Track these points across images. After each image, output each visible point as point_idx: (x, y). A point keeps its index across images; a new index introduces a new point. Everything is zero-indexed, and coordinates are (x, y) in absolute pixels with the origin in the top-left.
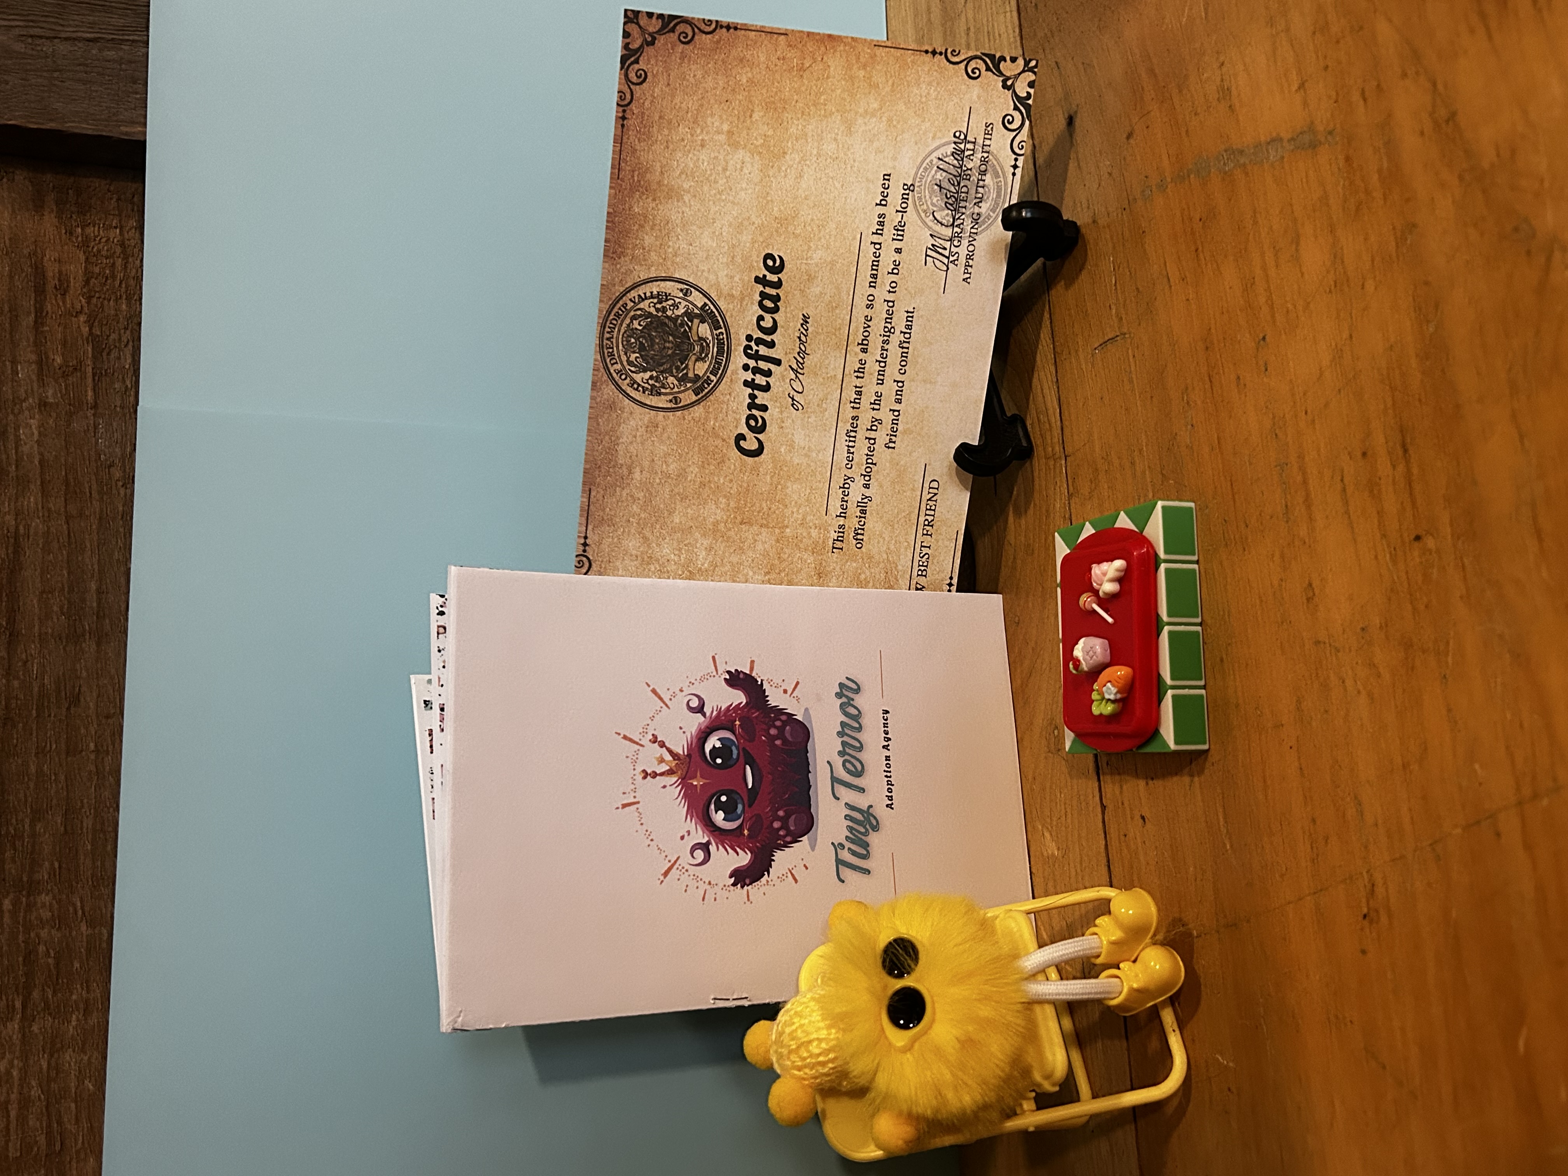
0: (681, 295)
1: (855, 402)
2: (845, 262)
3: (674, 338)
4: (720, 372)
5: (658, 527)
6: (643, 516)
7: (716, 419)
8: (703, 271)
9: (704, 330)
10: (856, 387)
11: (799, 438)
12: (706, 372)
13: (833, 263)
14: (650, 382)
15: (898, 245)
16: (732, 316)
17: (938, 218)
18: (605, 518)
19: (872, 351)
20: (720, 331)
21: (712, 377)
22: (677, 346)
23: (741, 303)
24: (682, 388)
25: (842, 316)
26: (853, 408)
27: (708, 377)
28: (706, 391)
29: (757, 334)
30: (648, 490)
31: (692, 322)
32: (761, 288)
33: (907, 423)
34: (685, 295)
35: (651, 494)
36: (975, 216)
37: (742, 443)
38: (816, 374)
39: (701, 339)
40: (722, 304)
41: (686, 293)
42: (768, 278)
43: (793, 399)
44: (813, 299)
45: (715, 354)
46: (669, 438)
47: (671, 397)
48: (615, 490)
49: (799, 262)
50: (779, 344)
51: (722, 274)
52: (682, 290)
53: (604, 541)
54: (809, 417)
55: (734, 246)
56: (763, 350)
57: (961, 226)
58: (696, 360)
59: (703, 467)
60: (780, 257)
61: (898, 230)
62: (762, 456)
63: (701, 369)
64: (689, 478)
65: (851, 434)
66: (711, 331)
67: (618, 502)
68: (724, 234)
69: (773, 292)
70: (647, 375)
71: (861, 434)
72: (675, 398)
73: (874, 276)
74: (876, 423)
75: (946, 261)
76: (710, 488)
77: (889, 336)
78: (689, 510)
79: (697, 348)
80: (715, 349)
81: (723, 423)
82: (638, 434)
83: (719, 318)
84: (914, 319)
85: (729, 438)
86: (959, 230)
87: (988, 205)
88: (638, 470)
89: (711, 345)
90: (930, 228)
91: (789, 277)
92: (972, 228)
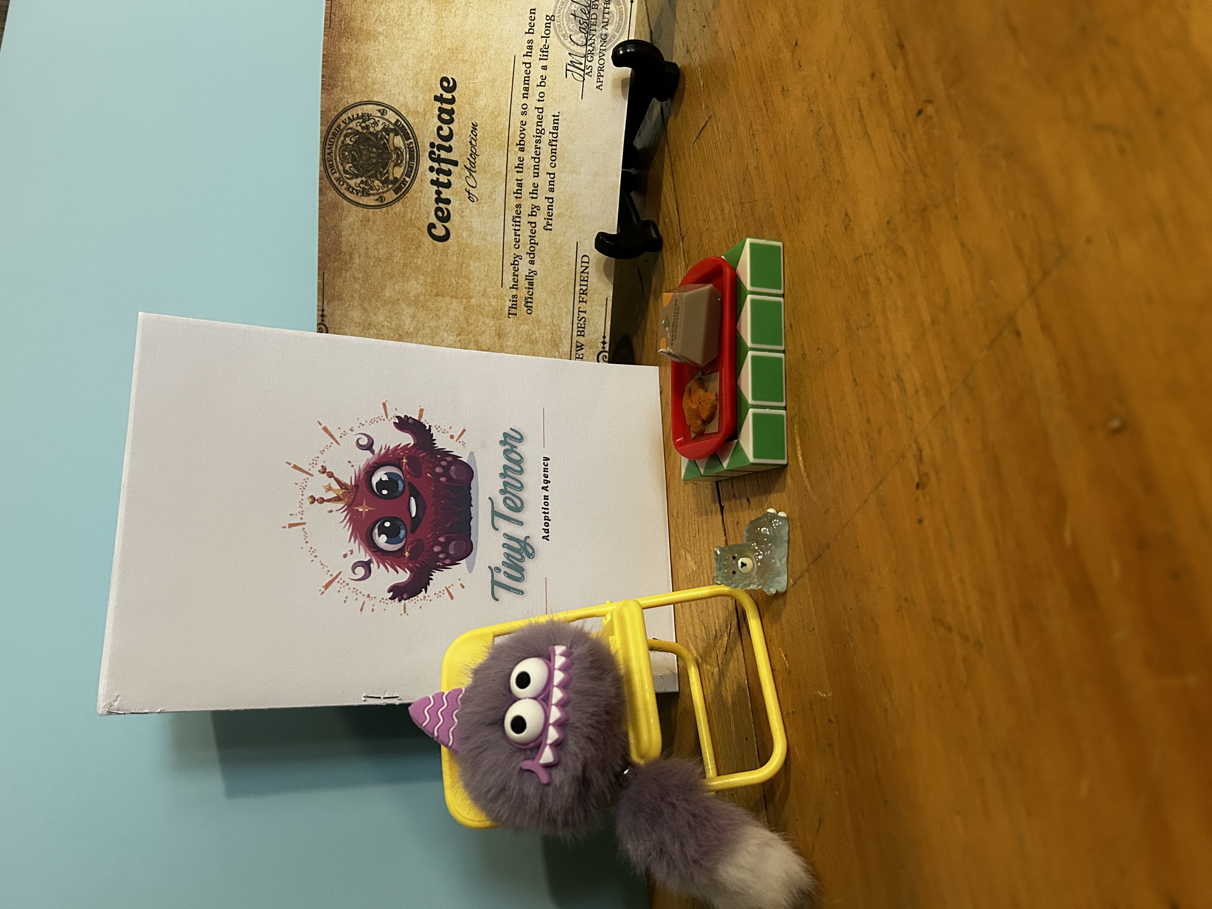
0: (379, 115)
1: (517, 193)
2: (504, 80)
3: (377, 149)
4: (413, 174)
5: (374, 300)
6: (362, 292)
7: (412, 212)
8: (395, 94)
9: (398, 141)
10: (517, 180)
11: (476, 224)
12: (402, 175)
13: (494, 81)
14: (361, 185)
15: (544, 63)
16: (418, 129)
17: (574, 40)
18: (336, 295)
19: (529, 149)
20: (410, 141)
21: (407, 179)
22: (379, 155)
23: (425, 117)
24: (386, 189)
25: (503, 122)
26: (516, 197)
27: (404, 179)
28: (404, 190)
29: (438, 142)
30: (365, 271)
31: (388, 135)
32: (439, 104)
33: (560, 208)
34: (382, 114)
35: (367, 275)
36: (603, 37)
37: (433, 230)
38: (485, 171)
39: (397, 149)
40: (410, 119)
41: (383, 113)
42: (444, 96)
43: (469, 193)
44: (479, 110)
45: (408, 160)
46: (378, 229)
47: (377, 197)
48: (341, 273)
49: (467, 82)
50: (455, 148)
51: (409, 96)
52: (379, 111)
53: (336, 313)
54: (482, 207)
55: (417, 73)
56: (443, 154)
57: (593, 45)
58: (395, 166)
59: (405, 251)
60: (453, 79)
61: (543, 52)
62: (449, 240)
63: (398, 172)
64: (395, 262)
65: (516, 221)
66: (404, 142)
67: (344, 281)
68: (410, 64)
69: (448, 107)
70: (359, 180)
71: (524, 219)
72: (381, 197)
73: (526, 89)
74: (535, 209)
75: (582, 73)
76: (411, 268)
77: (540, 137)
78: (396, 286)
79: (394, 156)
80: (408, 156)
81: (418, 215)
82: (355, 227)
83: (409, 131)
84: (559, 122)
85: (423, 227)
86: (591, 48)
87: (613, 26)
88: (357, 255)
89: (404, 153)
90: (568, 48)
91: (461, 94)
92: (601, 46)
